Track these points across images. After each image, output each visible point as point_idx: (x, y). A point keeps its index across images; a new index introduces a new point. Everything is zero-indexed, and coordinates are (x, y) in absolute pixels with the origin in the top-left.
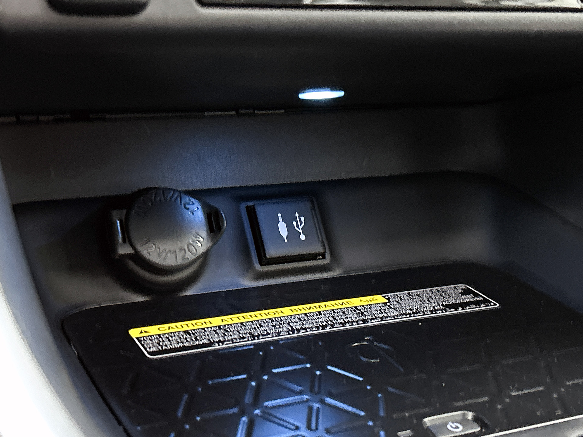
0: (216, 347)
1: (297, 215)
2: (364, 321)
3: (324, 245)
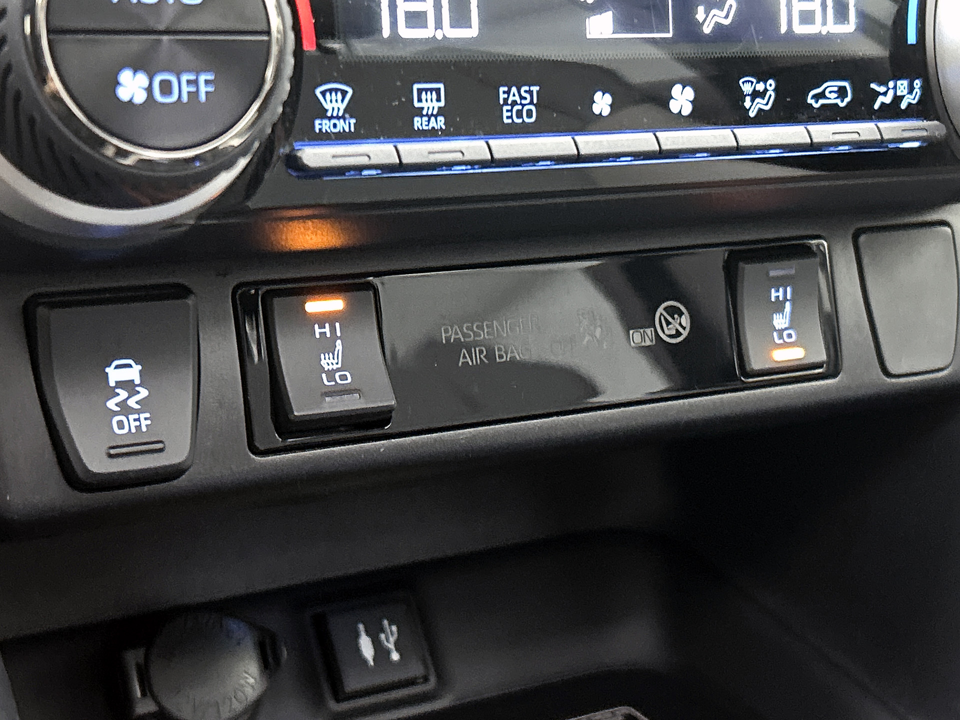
1: (386, 622)
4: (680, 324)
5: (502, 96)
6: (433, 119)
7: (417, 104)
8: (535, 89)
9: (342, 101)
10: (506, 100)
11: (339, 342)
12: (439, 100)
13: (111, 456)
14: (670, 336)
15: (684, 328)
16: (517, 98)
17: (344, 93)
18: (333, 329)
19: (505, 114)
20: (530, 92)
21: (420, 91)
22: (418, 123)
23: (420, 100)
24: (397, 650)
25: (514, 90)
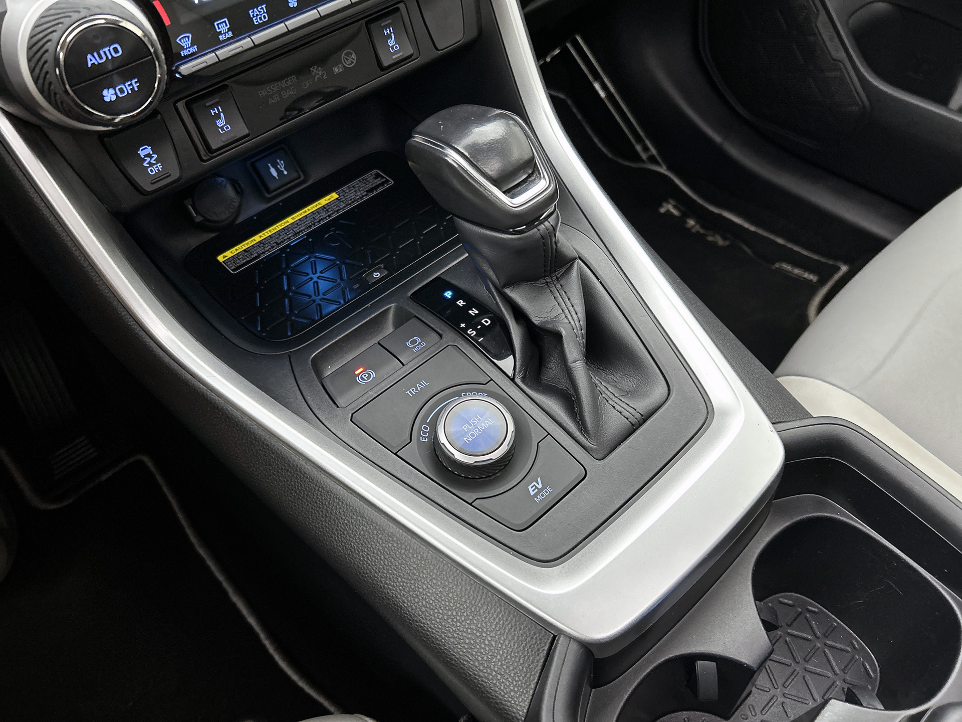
0: (263, 257)
1: (278, 161)
2: (329, 216)
3: (297, 171)
4: (352, 58)
5: (251, 14)
6: (227, 34)
7: (218, 31)
8: (264, 6)
9: (189, 40)
10: (253, 15)
11: (222, 114)
12: (226, 25)
13: (152, 184)
14: (349, 65)
15: (354, 59)
16: (258, 13)
17: (188, 37)
18: (218, 110)
19: (255, 21)
20: (262, 8)
21: (218, 24)
22: (221, 38)
23: (219, 28)
24: (285, 170)
25: (255, 10)
